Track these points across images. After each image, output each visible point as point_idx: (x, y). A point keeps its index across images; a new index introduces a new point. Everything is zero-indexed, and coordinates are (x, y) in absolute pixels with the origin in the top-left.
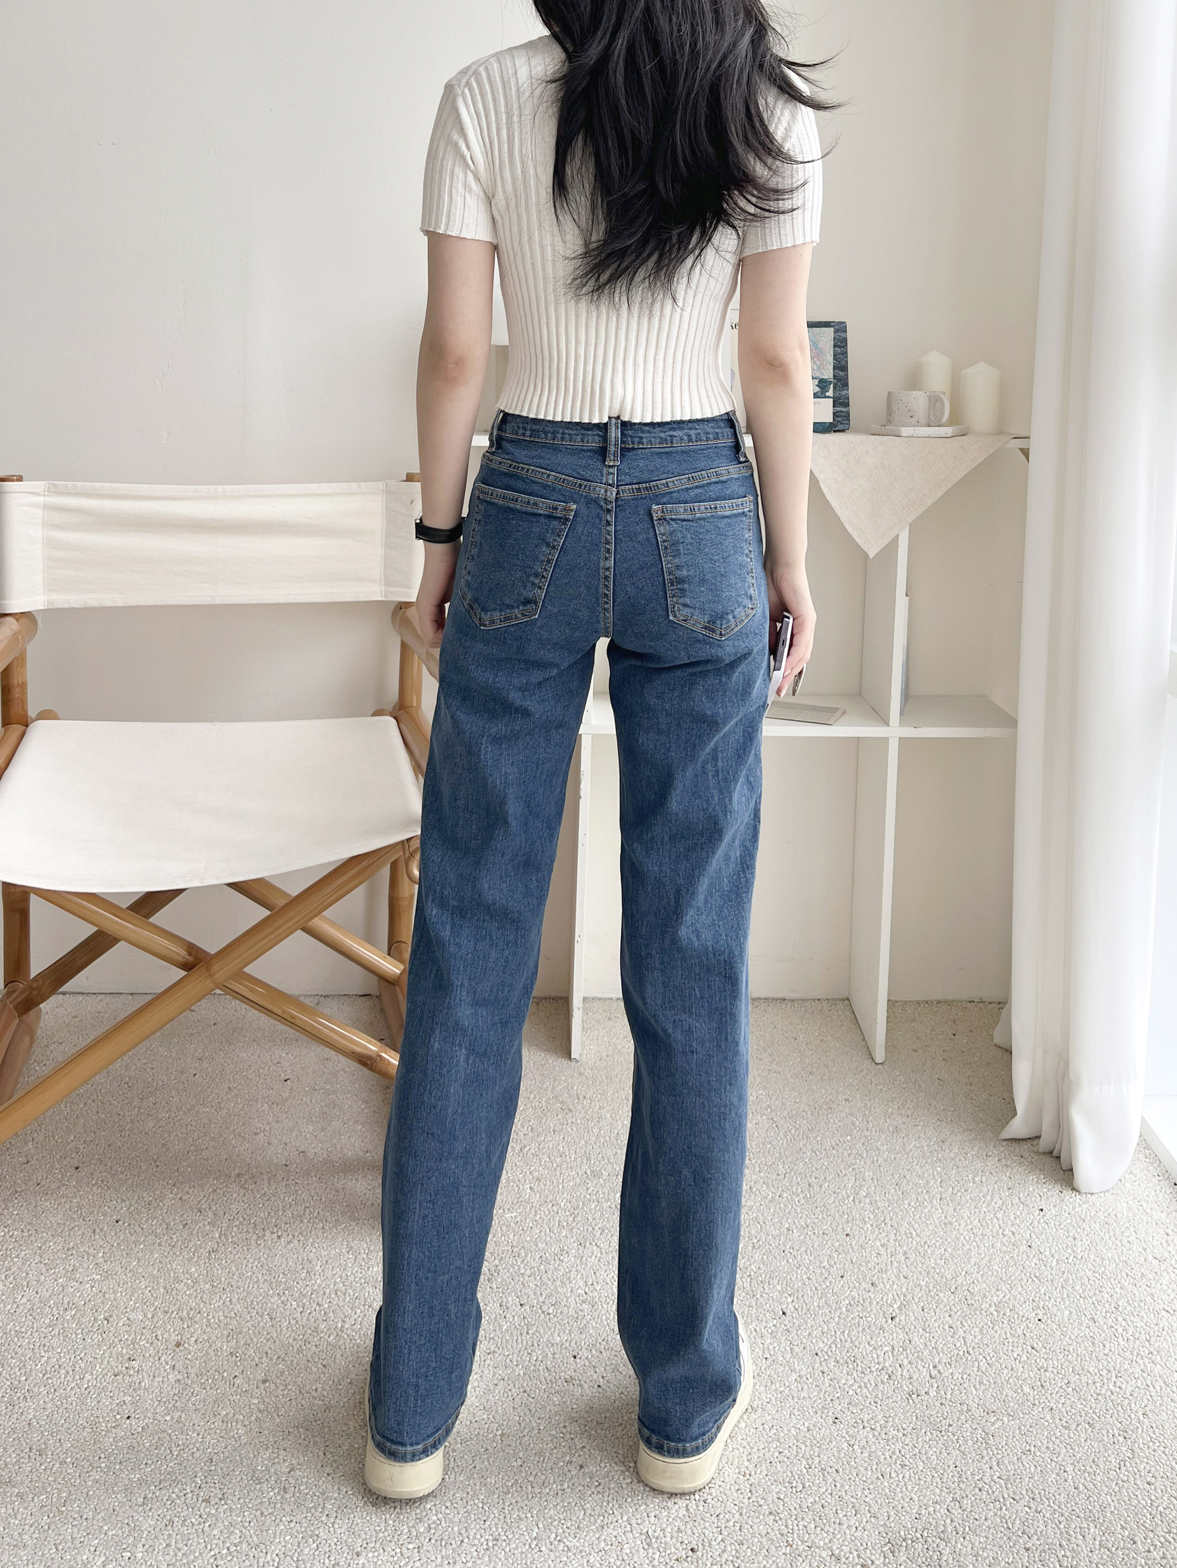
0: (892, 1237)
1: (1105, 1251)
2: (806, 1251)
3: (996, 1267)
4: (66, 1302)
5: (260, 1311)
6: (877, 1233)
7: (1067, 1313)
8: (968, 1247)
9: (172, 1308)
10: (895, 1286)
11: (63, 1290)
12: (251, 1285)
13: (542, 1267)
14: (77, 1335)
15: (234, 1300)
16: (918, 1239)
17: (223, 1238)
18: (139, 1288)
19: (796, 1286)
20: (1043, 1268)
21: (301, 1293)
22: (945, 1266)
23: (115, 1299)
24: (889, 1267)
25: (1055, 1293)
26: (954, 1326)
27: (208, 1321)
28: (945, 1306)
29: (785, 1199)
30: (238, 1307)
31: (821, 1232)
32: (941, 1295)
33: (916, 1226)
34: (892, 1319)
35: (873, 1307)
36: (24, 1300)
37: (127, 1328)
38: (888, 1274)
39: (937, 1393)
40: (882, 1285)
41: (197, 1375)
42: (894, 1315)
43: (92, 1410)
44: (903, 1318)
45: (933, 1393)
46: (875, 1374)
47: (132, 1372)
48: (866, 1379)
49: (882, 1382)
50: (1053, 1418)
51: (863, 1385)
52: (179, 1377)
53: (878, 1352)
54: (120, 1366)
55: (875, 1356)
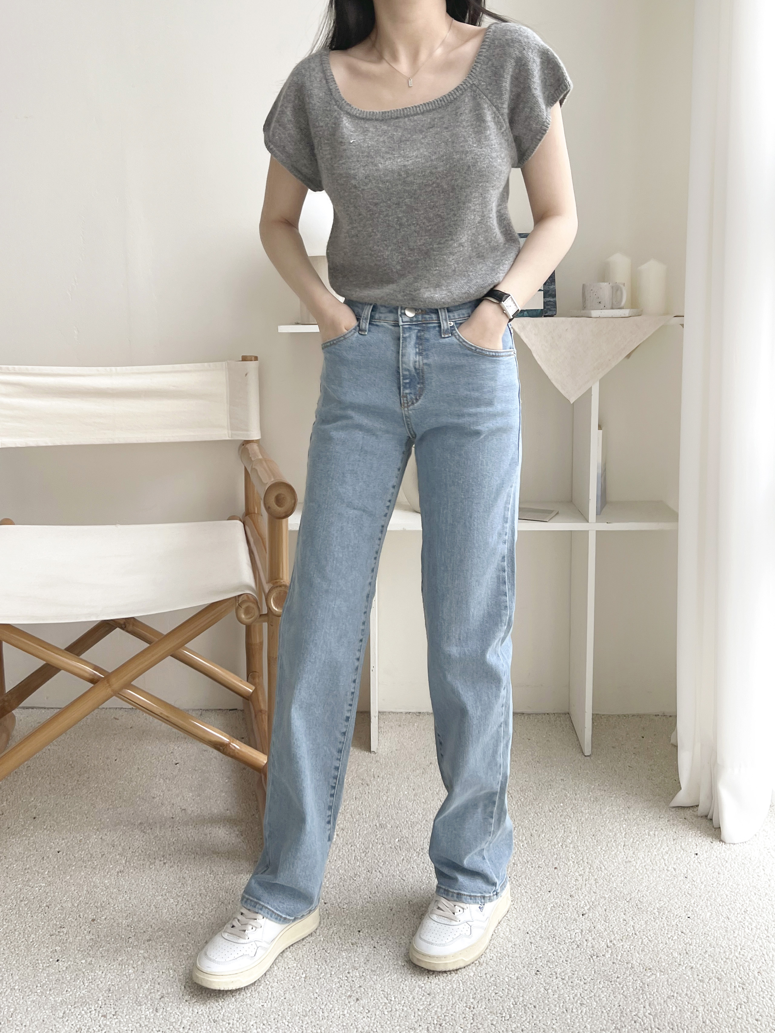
0: (588, 870)
1: (740, 880)
2: (525, 878)
3: (661, 888)
4: (22, 896)
5: (149, 904)
6: (577, 867)
7: (709, 914)
8: (641, 877)
9: (91, 901)
10: (587, 897)
12: (144, 890)
13: (341, 884)
14: (27, 914)
15: (132, 898)
16: (606, 872)
17: (127, 863)
18: (70, 891)
19: (517, 896)
20: (694, 889)
21: (177, 895)
22: (624, 887)
23: (54, 896)
24: (584, 886)
25: (701, 903)
26: (627, 920)
27: (114, 908)
28: (622, 908)
30: (135, 902)
31: (537, 866)
32: (619, 902)
34: (583, 915)
35: (570, 908)
37: (61, 911)
38: (583, 890)
39: (611, 955)
40: (577, 897)
41: (104, 936)
42: (584, 913)
43: (34, 955)
44: (590, 915)
45: (608, 956)
46: (568, 944)
47: (62, 934)
48: (561, 947)
49: (573, 949)
50: (693, 974)
51: (559, 950)
52: (92, 937)
53: (571, 932)
54: (54, 931)
55: (569, 935)
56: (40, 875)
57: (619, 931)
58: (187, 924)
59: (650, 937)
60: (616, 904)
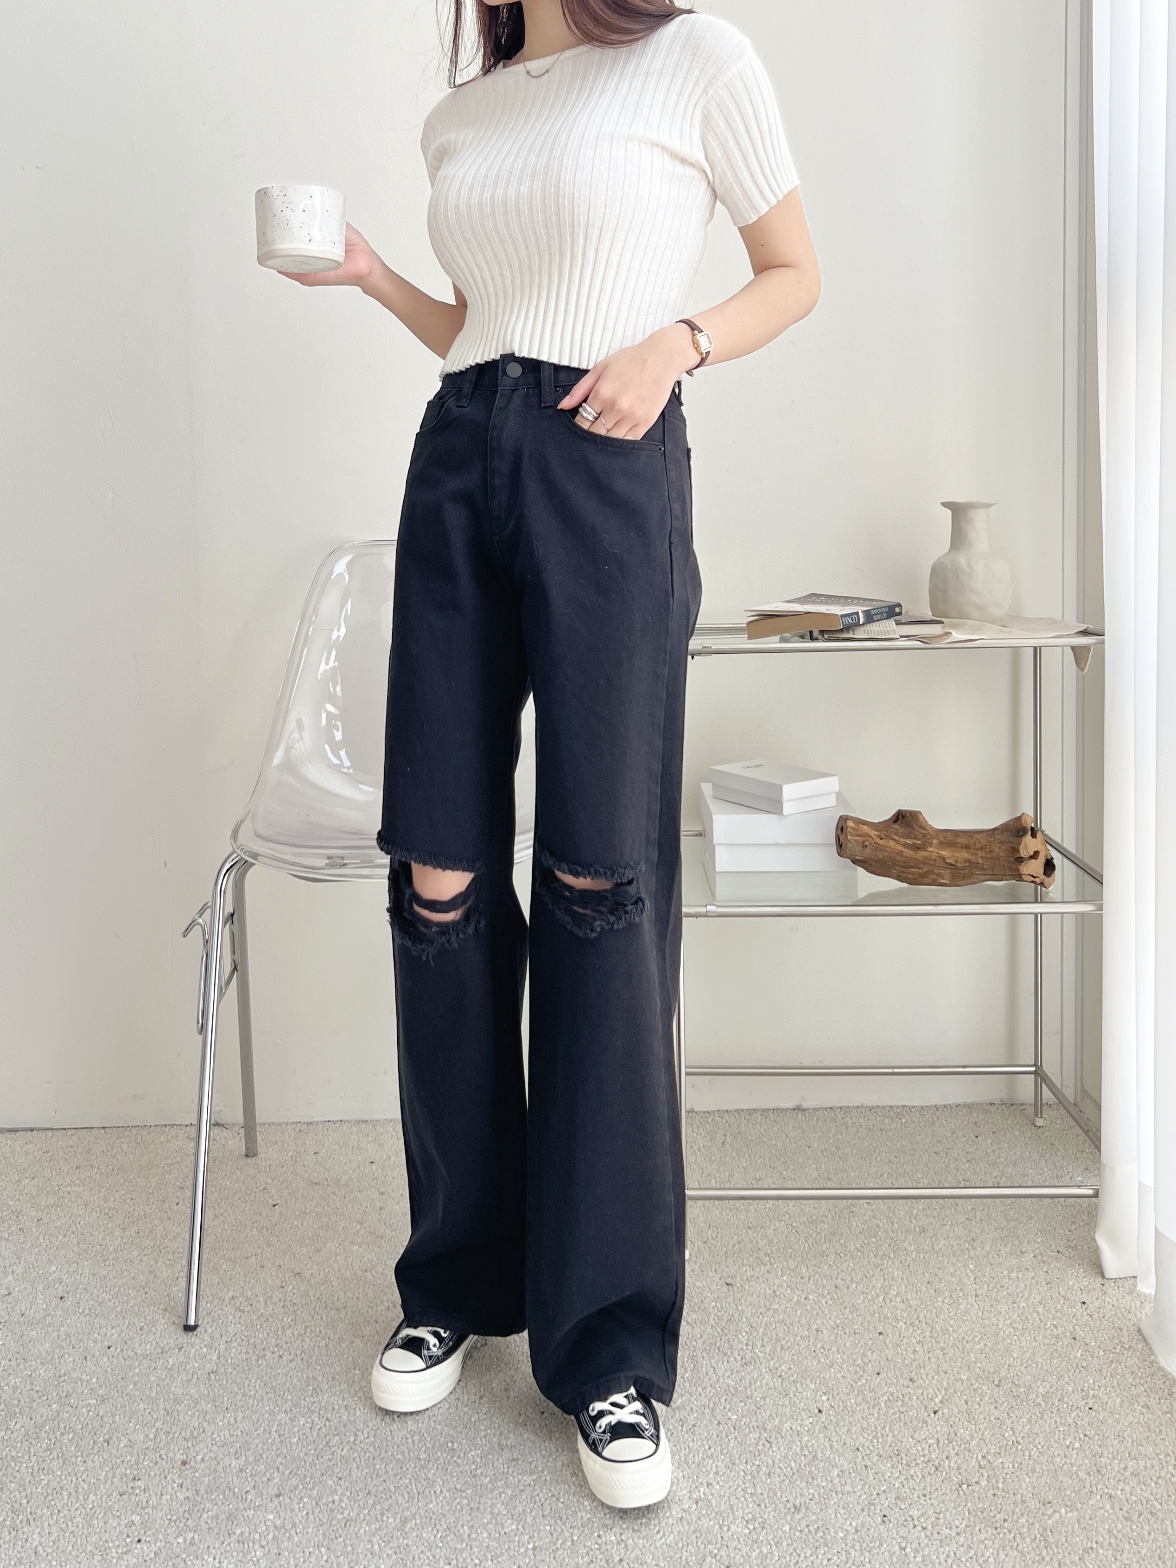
0: (927, 1334)
2: (838, 1350)
3: (1040, 1360)
5: (268, 1429)
6: (911, 1329)
7: (1118, 1401)
8: (1009, 1341)
9: (174, 1429)
10: (935, 1381)
11: (58, 1415)
12: (256, 1403)
14: (76, 1457)
15: (239, 1418)
16: (955, 1335)
17: (222, 1359)
18: (138, 1411)
19: (830, 1384)
20: (1091, 1359)
22: (986, 1360)
23: (114, 1422)
24: (927, 1361)
25: (1105, 1383)
27: (214, 1440)
28: (990, 1398)
29: (812, 1301)
30: (245, 1426)
31: (852, 1332)
32: (984, 1387)
33: (952, 1322)
34: (935, 1413)
35: (914, 1402)
36: (18, 1426)
37: (130, 1450)
38: (927, 1370)
39: (989, 1482)
40: (921, 1381)
41: (207, 1492)
42: (936, 1409)
43: (100, 1532)
44: (946, 1411)
45: (984, 1483)
46: (921, 1466)
47: (137, 1491)
48: (912, 1472)
49: (930, 1474)
50: (1113, 1508)
51: (909, 1476)
52: (187, 1494)
53: (923, 1446)
54: (125, 1487)
55: (920, 1449)
56: (84, 1384)
57: (993, 1439)
58: (333, 1463)
59: (1040, 1447)
60: (980, 1391)
